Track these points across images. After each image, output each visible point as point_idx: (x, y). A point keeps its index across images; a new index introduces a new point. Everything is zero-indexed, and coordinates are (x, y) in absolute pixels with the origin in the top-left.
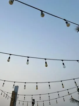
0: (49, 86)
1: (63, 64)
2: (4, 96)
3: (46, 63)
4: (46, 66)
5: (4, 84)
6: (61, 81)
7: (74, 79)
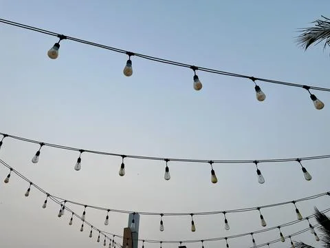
0: (226, 221)
1: (259, 172)
2: (105, 245)
3: (213, 172)
4: (215, 182)
5: (107, 218)
6: (259, 209)
7: (294, 202)
